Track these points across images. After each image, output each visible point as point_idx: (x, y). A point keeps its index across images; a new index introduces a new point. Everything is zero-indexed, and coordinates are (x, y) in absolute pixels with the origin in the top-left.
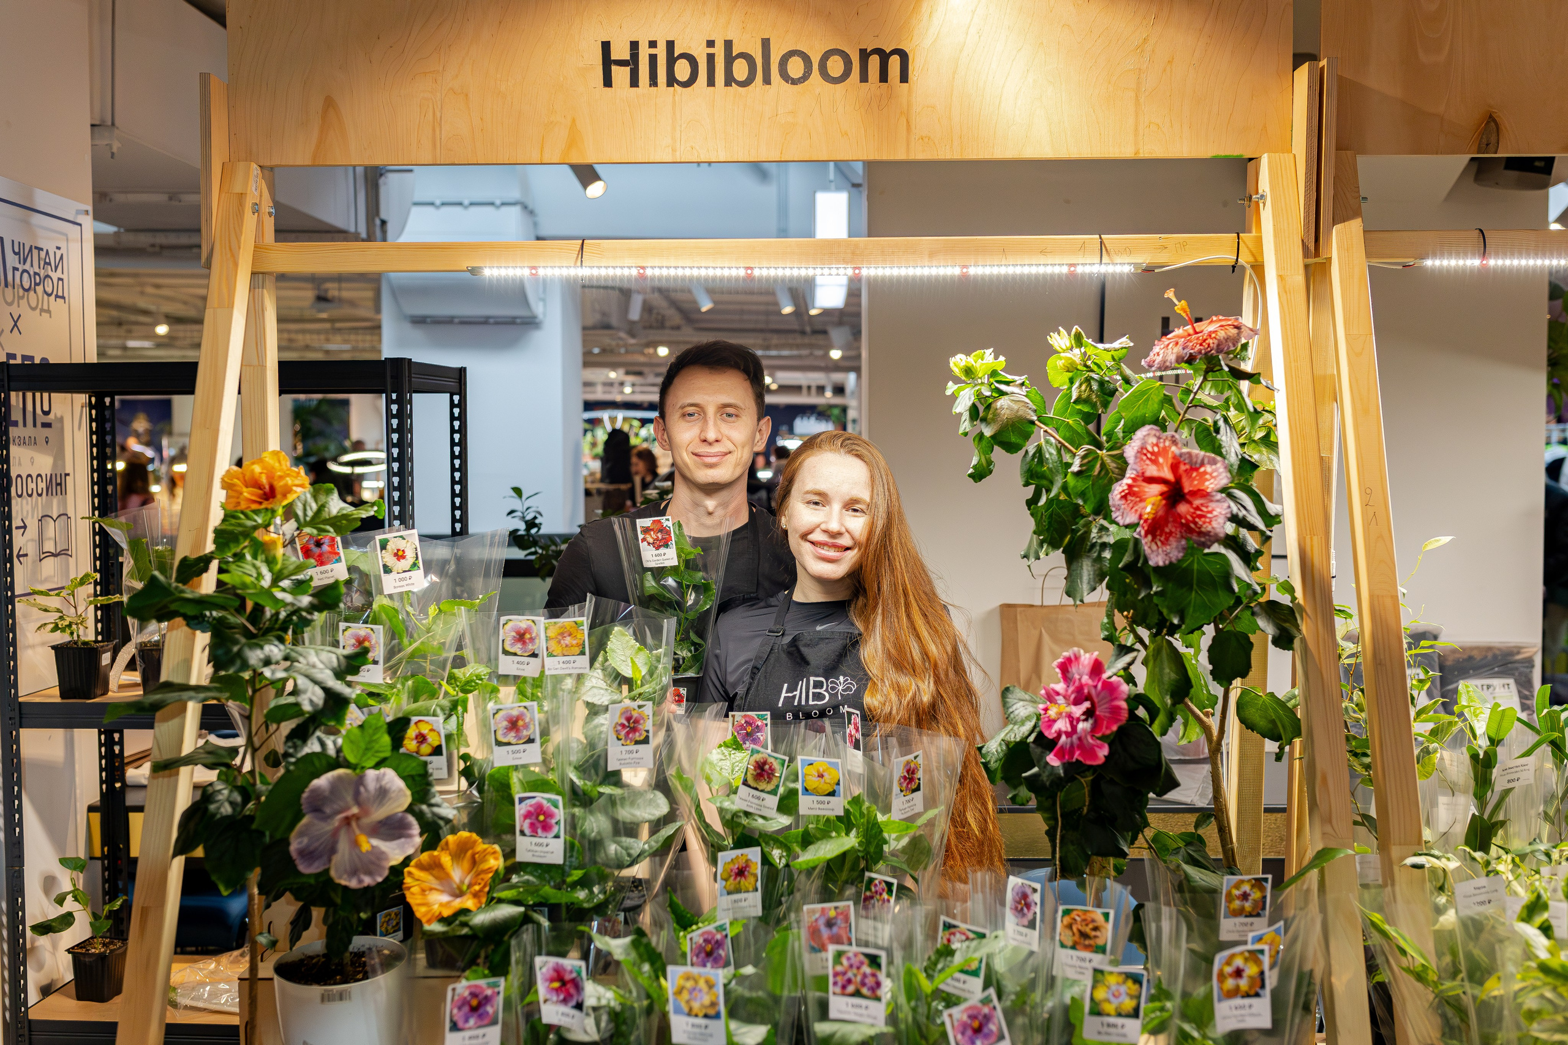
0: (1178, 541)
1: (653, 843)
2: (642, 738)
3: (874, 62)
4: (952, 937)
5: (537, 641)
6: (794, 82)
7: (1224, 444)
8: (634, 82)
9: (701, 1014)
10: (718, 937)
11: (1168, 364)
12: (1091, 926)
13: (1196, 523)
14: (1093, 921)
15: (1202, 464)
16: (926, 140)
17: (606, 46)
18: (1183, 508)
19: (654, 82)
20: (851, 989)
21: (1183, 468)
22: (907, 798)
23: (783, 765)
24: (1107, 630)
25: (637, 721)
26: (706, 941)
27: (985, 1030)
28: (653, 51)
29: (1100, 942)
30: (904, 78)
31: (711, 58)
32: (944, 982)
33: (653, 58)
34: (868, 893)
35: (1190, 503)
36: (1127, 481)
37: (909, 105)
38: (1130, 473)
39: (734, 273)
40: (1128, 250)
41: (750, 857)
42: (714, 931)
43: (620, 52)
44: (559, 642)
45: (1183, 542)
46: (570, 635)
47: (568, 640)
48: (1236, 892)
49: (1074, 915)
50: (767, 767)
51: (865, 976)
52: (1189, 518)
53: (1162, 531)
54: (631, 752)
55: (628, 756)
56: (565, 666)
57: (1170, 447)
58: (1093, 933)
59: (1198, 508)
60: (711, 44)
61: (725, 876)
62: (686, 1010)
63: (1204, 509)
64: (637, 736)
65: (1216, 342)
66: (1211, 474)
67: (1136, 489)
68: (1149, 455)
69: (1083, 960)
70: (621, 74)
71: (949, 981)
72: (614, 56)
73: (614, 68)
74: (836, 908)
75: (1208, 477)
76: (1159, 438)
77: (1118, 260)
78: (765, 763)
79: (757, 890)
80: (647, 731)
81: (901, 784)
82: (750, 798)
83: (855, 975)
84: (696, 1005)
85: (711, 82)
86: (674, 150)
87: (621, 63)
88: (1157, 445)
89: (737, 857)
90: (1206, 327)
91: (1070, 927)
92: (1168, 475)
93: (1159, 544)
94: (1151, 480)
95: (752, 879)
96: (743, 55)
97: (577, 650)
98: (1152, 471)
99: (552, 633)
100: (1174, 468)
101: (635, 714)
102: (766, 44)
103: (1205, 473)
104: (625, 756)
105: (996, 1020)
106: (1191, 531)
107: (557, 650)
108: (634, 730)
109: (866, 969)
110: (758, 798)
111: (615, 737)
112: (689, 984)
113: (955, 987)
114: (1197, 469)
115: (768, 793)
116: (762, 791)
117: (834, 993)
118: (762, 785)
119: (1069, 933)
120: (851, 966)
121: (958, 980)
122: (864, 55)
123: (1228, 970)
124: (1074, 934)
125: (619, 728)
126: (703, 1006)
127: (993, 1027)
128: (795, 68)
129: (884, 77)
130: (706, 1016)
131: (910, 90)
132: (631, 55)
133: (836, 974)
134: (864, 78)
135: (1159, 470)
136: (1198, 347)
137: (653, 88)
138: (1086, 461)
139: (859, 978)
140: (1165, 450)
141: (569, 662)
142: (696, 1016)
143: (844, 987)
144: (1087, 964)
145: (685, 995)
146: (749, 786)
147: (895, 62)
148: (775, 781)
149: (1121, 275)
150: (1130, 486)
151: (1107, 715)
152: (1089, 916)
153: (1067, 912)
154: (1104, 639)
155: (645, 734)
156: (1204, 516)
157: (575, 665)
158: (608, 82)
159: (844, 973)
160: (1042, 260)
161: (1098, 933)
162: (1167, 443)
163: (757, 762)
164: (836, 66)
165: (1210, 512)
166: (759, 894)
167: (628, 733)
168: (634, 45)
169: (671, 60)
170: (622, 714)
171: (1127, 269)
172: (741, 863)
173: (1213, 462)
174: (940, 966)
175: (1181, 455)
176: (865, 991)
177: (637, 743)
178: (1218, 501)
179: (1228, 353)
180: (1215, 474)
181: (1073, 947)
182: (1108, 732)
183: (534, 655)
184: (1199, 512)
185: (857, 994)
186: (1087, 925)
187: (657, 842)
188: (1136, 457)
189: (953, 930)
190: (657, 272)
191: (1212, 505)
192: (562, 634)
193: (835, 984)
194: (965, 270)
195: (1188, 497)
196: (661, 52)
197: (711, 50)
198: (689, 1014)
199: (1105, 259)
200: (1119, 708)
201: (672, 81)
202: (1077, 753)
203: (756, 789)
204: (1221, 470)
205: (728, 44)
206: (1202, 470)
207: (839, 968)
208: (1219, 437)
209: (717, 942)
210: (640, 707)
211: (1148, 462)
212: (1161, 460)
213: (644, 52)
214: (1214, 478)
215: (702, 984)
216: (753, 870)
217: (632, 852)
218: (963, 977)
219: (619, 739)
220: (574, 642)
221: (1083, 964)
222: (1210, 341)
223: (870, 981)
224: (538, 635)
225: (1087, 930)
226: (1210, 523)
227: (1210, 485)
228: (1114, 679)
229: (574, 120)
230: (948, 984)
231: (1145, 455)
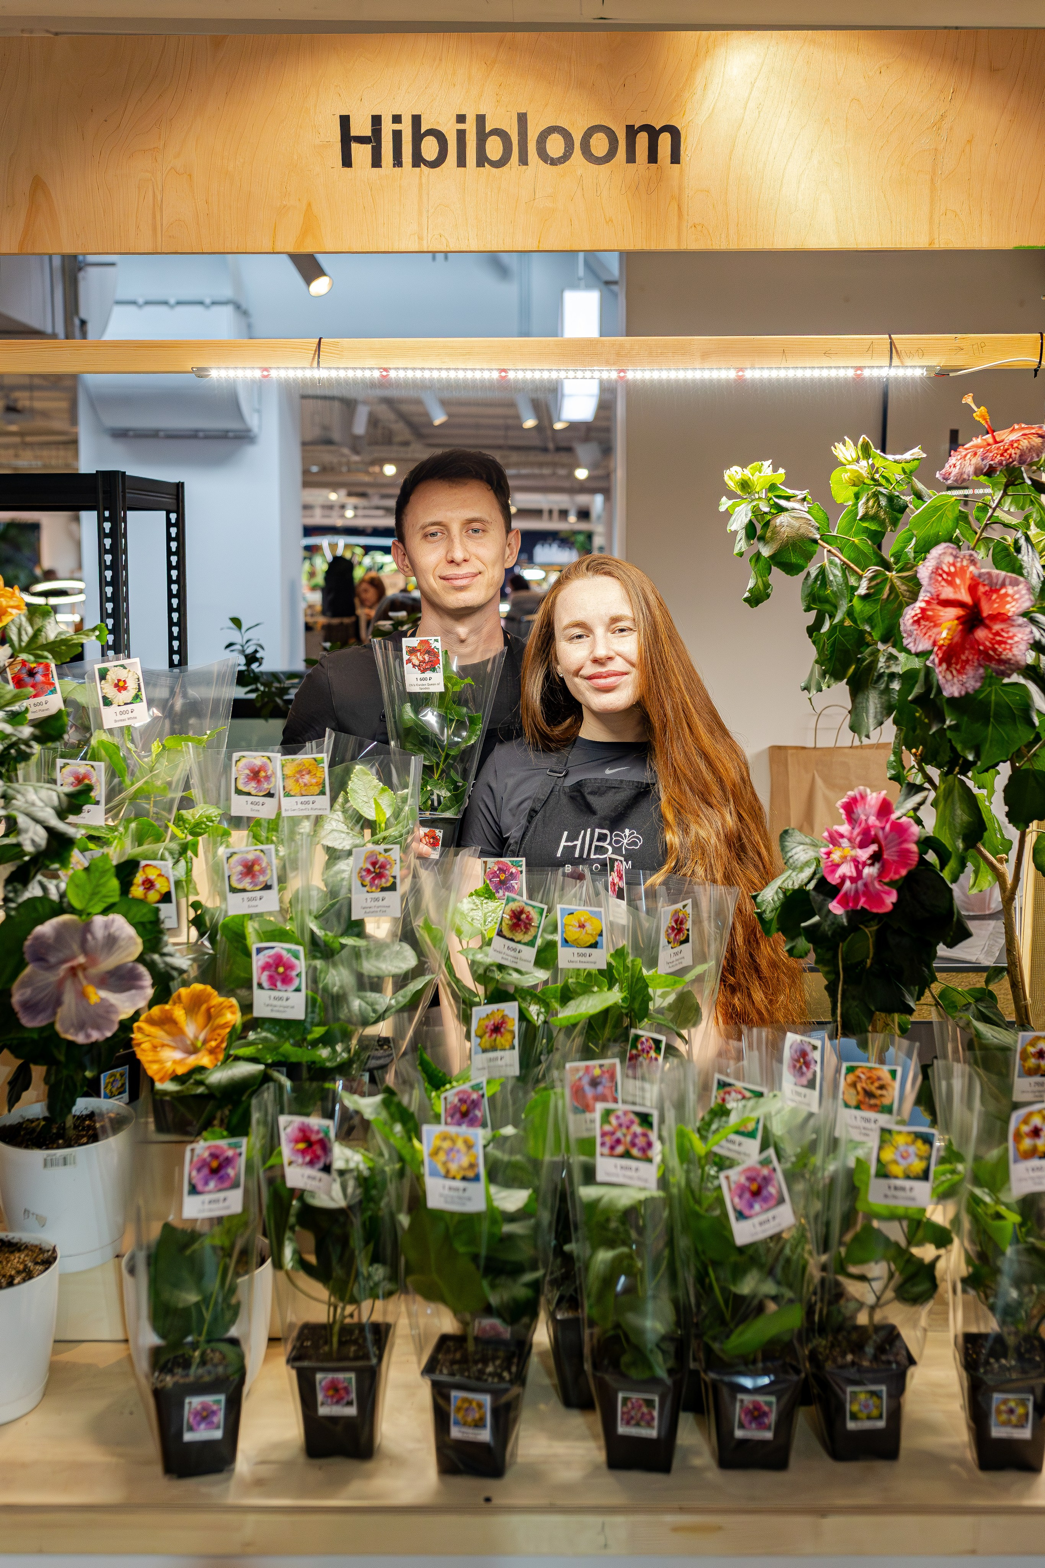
0: (976, 669)
1: (400, 999)
2: (389, 884)
3: (642, 139)
4: (727, 1096)
5: (273, 779)
6: (554, 162)
7: (1025, 565)
8: (376, 162)
9: (459, 1176)
10: (475, 1096)
11: (965, 476)
12: (876, 1084)
13: (995, 650)
14: (879, 1079)
15: (1003, 585)
16: (699, 228)
17: (345, 121)
18: (981, 634)
19: (398, 161)
20: (620, 1149)
21: (981, 589)
22: (675, 950)
23: (541, 914)
24: (893, 768)
25: (383, 866)
26: (461, 1100)
27: (764, 1193)
28: (397, 127)
29: (886, 1101)
30: (675, 158)
31: (461, 134)
32: (717, 1144)
33: (397, 136)
34: (634, 1052)
35: (989, 628)
36: (920, 604)
37: (681, 188)
38: (923, 596)
39: (486, 375)
40: (921, 352)
41: (506, 1012)
42: (470, 1090)
43: (361, 127)
44: (297, 781)
45: (981, 671)
46: (309, 772)
47: (307, 778)
48: (1031, 1050)
49: (858, 1072)
50: (524, 916)
51: (635, 1135)
52: (988, 644)
53: (958, 658)
54: (377, 900)
55: (373, 904)
56: (303, 807)
57: (968, 567)
58: (879, 1092)
59: (997, 634)
60: (461, 119)
61: (479, 1033)
62: (442, 1171)
63: (1005, 635)
64: (384, 883)
65: (1018, 452)
66: (1012, 597)
67: (929, 613)
68: (945, 576)
69: (867, 1120)
70: (361, 153)
71: (724, 1143)
72: (353, 133)
73: (354, 146)
74: (601, 1066)
75: (1009, 599)
76: (956, 557)
77: (908, 362)
78: (522, 912)
79: (513, 1048)
80: (394, 877)
81: (668, 935)
82: (505, 950)
83: (625, 1135)
84: (453, 1167)
85: (461, 162)
86: (420, 238)
87: (362, 140)
88: (954, 565)
89: (492, 1013)
90: (1007, 436)
91: (854, 1085)
92: (965, 597)
93: (955, 672)
94: (947, 603)
95: (508, 1036)
96: (496, 132)
97: (317, 790)
98: (948, 593)
99: (289, 771)
100: (972, 589)
101: (381, 859)
102: (522, 119)
103: (1006, 595)
104: (369, 904)
105: (775, 1183)
106: (990, 658)
107: (295, 789)
108: (380, 876)
109: (637, 1129)
110: (514, 950)
111: (359, 883)
112: (446, 1145)
113: (730, 1150)
114: (997, 591)
115: (525, 944)
116: (519, 942)
117: (602, 1155)
118: (519, 936)
119: (853, 1091)
120: (620, 1125)
121: (733, 1142)
122: (632, 132)
123: (1026, 1129)
124: (858, 1093)
125: (364, 873)
126: (461, 1168)
127: (772, 1190)
128: (555, 146)
129: (653, 157)
130: (464, 1179)
131: (681, 169)
132: (373, 131)
133: (604, 1134)
134: (631, 158)
135: (955, 592)
136: (999, 458)
137: (397, 169)
138: (873, 583)
139: (629, 1138)
140: (963, 570)
141: (307, 803)
142: (454, 1178)
143: (612, 1148)
144: (872, 1125)
145: (442, 1156)
146: (504, 937)
147: (665, 140)
148: (532, 932)
149: (913, 379)
150: (923, 610)
151: (895, 858)
152: (875, 1074)
153: (851, 1070)
154: (890, 779)
155: (392, 880)
156: (1005, 643)
157: (314, 806)
158: (347, 162)
159: (613, 1133)
160: (826, 362)
161: (884, 1092)
162: (965, 563)
163: (513, 911)
164: (599, 145)
165: (1011, 638)
166: (516, 1053)
167: (373, 879)
168: (376, 120)
169: (418, 137)
170: (367, 858)
171: (919, 373)
172: (497, 1019)
173: (1015, 583)
174: (714, 1127)
175: (980, 575)
176: (635, 1152)
177: (383, 889)
178: (1020, 626)
179: (1031, 464)
180: (1017, 596)
181: (858, 1107)
182: (897, 877)
183: (270, 795)
184: (998, 638)
185: (627, 1155)
186: (872, 1083)
187: (404, 997)
188: (930, 578)
189: (728, 1089)
190: (402, 374)
191: (1013, 630)
192: (300, 772)
193: (603, 1144)
194: (740, 373)
195: (987, 622)
196: (406, 128)
197: (461, 126)
198: (447, 1175)
199: (896, 361)
200: (908, 851)
201: (418, 160)
202: (863, 900)
203: (512, 940)
204: (1024, 592)
205: (481, 120)
206: (1003, 591)
207: (607, 1128)
208: (1020, 556)
209: (473, 1101)
210: (386, 851)
211: (943, 583)
212: (958, 581)
213: (387, 128)
214: (1017, 600)
215: (460, 1144)
216: (509, 1026)
217: (377, 1007)
218: (738, 1138)
219: (363, 886)
220: (314, 781)
221: (867, 1125)
222: (1012, 451)
223: (640, 1141)
224: (274, 773)
225: (873, 1088)
226: (1010, 649)
227: (1012, 609)
228: (904, 819)
229: (309, 205)
230: (722, 1147)
231: (941, 575)
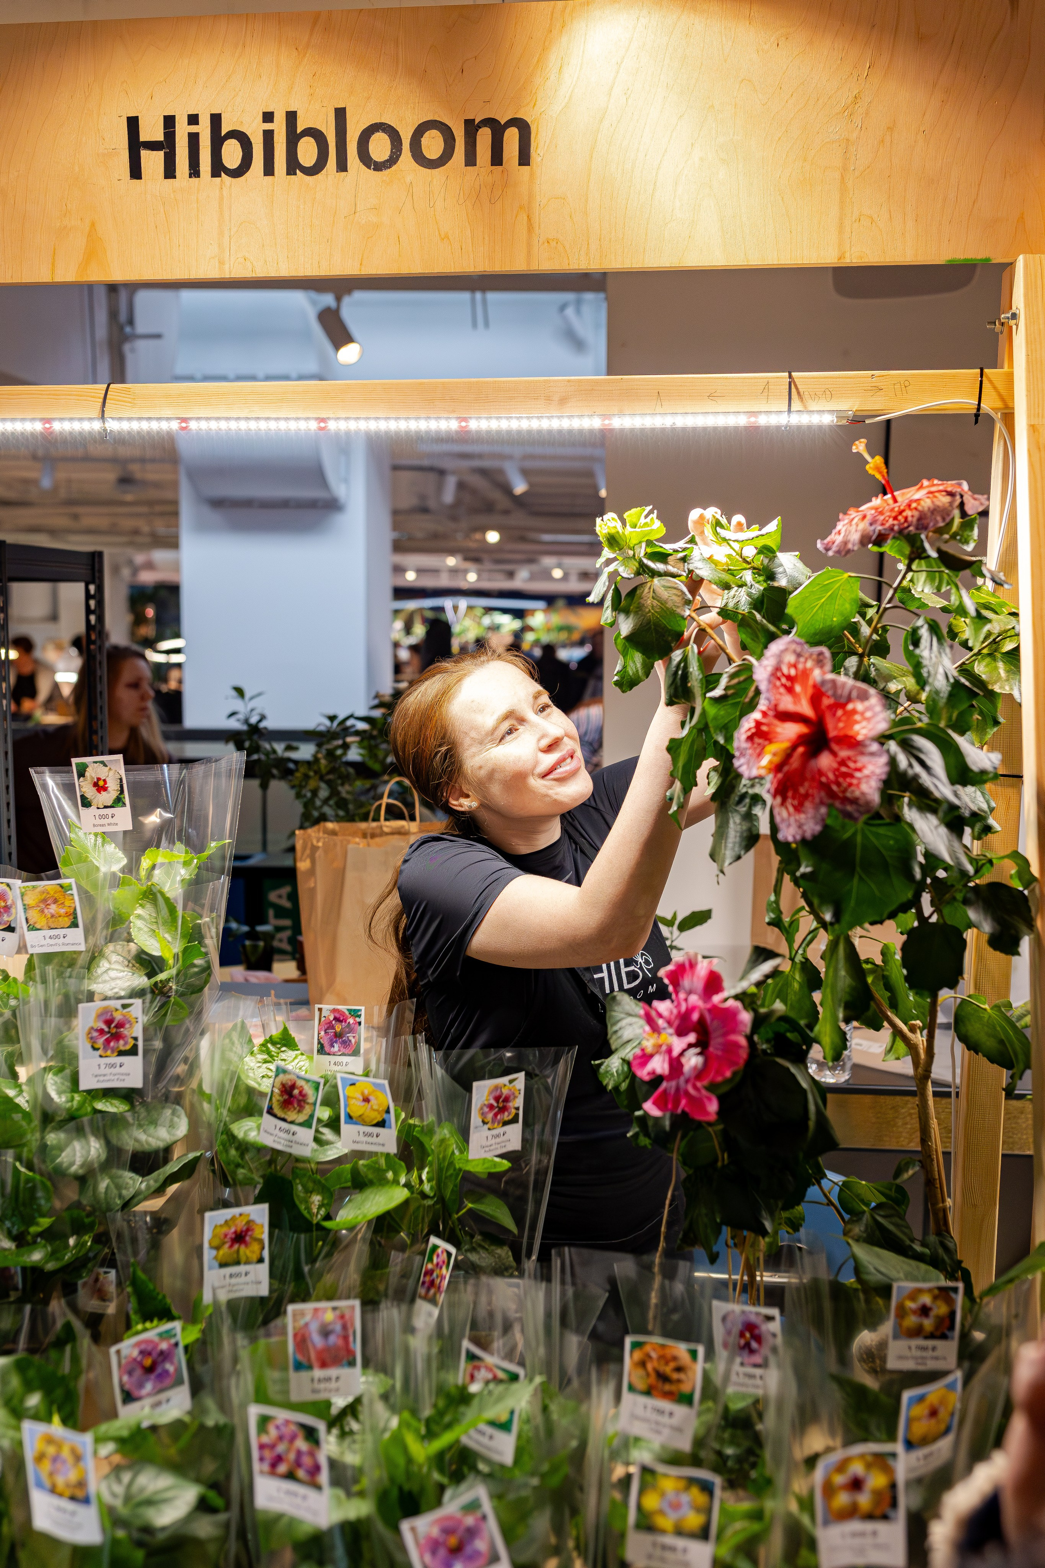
0: (816, 808)
1: (152, 1182)
2: (128, 1047)
3: (484, 136)
4: (476, 1373)
5: (13, 910)
6: (379, 167)
8: (170, 172)
9: (68, 1493)
10: (164, 1346)
11: (850, 546)
12: (672, 1365)
13: (839, 784)
14: (675, 1358)
15: (849, 700)
16: (553, 244)
17: (133, 123)
18: (825, 761)
19: (195, 172)
20: (282, 1468)
21: (826, 702)
22: (494, 1132)
23: (317, 1089)
24: (773, 911)
25: (120, 1025)
26: (142, 1352)
27: (468, 1550)
28: (194, 129)
29: (685, 1388)
30: (524, 159)
31: (268, 136)
32: (466, 1432)
33: (194, 139)
35: (834, 754)
36: (756, 715)
37: (531, 196)
38: (763, 705)
39: (302, 425)
40: (829, 394)
41: (252, 1217)
42: (156, 1339)
43: (152, 131)
44: (42, 911)
45: (823, 810)
46: (55, 901)
47: (53, 908)
48: (910, 1305)
49: (648, 1348)
50: (296, 1092)
51: (299, 1453)
52: (831, 776)
53: (796, 791)
54: (113, 1066)
55: (108, 1071)
56: (52, 942)
57: (811, 670)
58: (675, 1376)
59: (843, 763)
60: (268, 117)
61: (216, 1242)
63: (852, 765)
64: (121, 1045)
65: (916, 514)
66: (862, 714)
67: (764, 728)
68: (784, 680)
69: (661, 1412)
70: (152, 161)
71: (472, 1432)
72: (144, 137)
73: (144, 154)
74: (334, 1309)
75: (857, 717)
76: (799, 655)
77: (813, 406)
78: (293, 1086)
79: (261, 1260)
80: (136, 1039)
81: (483, 1114)
82: (277, 1131)
83: (288, 1450)
84: (60, 1481)
85: (269, 170)
86: (222, 263)
87: (153, 146)
88: (795, 666)
89: (233, 1218)
90: (904, 496)
91: (642, 1364)
92: (806, 709)
93: (791, 809)
94: (785, 716)
95: (256, 1247)
96: (311, 132)
97: (67, 921)
98: (787, 703)
99: (31, 900)
100: (816, 697)
101: (118, 1016)
102: (340, 114)
103: (854, 712)
104: (103, 1071)
105: (485, 1534)
106: (832, 795)
107: (41, 922)
108: (117, 1037)
109: (301, 1444)
110: (287, 1132)
111: (89, 1046)
112: (51, 1450)
113: (478, 1442)
114: (843, 706)
115: (301, 1124)
116: (292, 1122)
117: (262, 1472)
118: (292, 1115)
119: (640, 1372)
120: (281, 1438)
121: (482, 1433)
122: (471, 128)
123: (839, 1479)
124: (648, 1375)
125: (95, 1034)
126: (68, 1485)
127: (480, 1545)
128: (380, 147)
129: (497, 159)
130: (73, 1498)
131: (532, 174)
132: (166, 134)
133: (262, 1447)
134: (471, 160)
135: (795, 703)
136: (891, 521)
137: (194, 180)
139: (292, 1456)
140: (806, 674)
141: (57, 937)
142: (61, 1495)
143: (274, 1465)
144: (665, 1420)
145: (46, 1466)
146: (275, 1116)
147: (512, 136)
148: (308, 1110)
149: (820, 427)
150: (758, 724)
151: (719, 1053)
152: (669, 1353)
153: (636, 1345)
155: (132, 1042)
156: (852, 776)
157: (66, 941)
158: (136, 172)
159: (272, 1446)
160: (711, 406)
161: (682, 1376)
162: (809, 664)
163: (283, 1085)
164: (432, 144)
165: (859, 770)
166: (264, 1268)
167: (108, 1041)
168: (169, 122)
169: (217, 141)
170: (99, 1016)
171: (827, 420)
172: (241, 1224)
173: (864, 696)
174: (447, 1419)
175: (824, 682)
176: (301, 1473)
177: (121, 1053)
178: (872, 754)
179: (939, 531)
180: (868, 714)
181: (648, 1392)
182: (719, 1079)
183: (10, 929)
184: (844, 769)
185: (290, 1476)
186: (667, 1363)
187: (156, 1181)
188: (770, 682)
189: (477, 1363)
190: (204, 425)
191: (863, 760)
192: (44, 901)
193: (262, 1459)
194: (607, 422)
195: (835, 747)
196: (204, 130)
197: (268, 126)
198: (53, 1490)
199: (796, 405)
200: (737, 1045)
201: (218, 169)
202: (683, 1102)
203: (284, 1120)
204: (878, 708)
205: (291, 117)
206: (850, 707)
207: (265, 1439)
209: (162, 1353)
210: (124, 1006)
211: (782, 690)
212: (798, 688)
213: (182, 130)
214: (868, 720)
215: (66, 1453)
216: (257, 1234)
217: (124, 1192)
218: (489, 1430)
219: (94, 1049)
220: (62, 911)
221: (660, 1419)
222: (908, 513)
223: (307, 1461)
224: (14, 903)
225: (668, 1369)
226: (858, 785)
227: (863, 730)
228: (731, 1003)
229: (93, 224)
230: (470, 1437)
231: (779, 679)
